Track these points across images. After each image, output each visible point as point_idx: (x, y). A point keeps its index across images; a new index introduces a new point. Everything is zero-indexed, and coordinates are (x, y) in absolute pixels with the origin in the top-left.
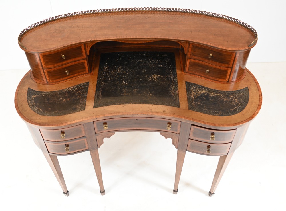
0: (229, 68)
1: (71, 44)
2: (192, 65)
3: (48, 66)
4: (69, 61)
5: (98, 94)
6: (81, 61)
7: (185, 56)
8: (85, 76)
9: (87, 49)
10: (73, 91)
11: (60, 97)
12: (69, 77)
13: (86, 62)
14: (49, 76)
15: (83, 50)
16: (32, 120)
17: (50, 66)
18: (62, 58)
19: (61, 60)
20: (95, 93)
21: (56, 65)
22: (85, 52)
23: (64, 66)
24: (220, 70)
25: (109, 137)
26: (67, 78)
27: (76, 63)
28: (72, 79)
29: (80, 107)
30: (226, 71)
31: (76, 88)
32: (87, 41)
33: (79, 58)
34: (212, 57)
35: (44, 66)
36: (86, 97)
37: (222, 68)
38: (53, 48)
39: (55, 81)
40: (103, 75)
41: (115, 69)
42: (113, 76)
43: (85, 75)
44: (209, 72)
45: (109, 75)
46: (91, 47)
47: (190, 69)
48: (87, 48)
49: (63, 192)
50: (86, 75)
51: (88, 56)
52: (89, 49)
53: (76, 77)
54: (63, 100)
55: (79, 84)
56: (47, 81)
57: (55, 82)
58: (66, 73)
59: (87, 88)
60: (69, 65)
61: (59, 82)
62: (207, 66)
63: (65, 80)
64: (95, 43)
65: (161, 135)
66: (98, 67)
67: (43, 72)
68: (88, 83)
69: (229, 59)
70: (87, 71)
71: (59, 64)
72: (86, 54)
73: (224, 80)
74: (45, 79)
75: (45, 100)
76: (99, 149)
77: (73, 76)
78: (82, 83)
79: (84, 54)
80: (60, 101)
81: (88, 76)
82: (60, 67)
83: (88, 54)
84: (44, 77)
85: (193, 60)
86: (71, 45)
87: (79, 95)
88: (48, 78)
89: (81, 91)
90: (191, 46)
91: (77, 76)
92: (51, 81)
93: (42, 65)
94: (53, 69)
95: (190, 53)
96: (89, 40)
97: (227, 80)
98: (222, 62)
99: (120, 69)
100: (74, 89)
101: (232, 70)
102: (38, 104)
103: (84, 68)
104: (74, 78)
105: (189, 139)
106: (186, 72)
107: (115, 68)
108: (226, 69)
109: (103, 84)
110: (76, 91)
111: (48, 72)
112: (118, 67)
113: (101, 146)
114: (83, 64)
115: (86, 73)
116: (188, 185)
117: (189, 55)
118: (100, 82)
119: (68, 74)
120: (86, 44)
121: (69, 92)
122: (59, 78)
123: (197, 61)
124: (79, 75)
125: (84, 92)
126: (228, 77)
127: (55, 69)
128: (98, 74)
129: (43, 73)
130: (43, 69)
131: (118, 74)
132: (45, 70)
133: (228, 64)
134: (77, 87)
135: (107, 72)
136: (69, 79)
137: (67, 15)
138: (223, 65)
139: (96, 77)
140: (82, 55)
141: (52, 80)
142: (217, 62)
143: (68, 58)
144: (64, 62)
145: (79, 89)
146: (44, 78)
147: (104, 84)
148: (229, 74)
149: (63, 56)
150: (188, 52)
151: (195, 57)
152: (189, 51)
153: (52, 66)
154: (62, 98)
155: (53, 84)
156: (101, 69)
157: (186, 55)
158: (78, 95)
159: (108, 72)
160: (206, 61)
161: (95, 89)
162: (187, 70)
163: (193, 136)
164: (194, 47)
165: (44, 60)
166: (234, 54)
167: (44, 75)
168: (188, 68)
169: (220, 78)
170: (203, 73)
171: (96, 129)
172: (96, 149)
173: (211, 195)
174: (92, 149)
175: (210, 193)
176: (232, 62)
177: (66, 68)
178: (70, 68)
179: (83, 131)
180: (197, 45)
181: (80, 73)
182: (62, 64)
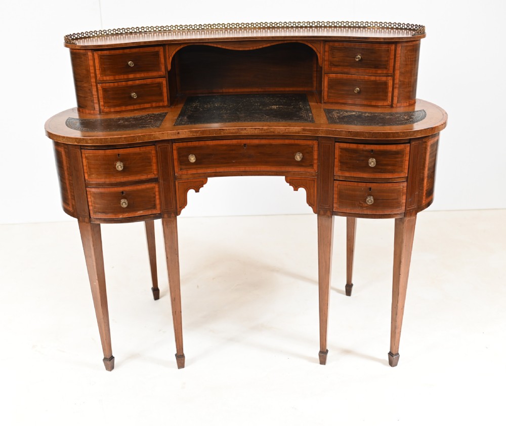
0: (390, 77)
2: (333, 84)
3: (105, 78)
4: (138, 76)
5: (181, 118)
6: (157, 80)
7: (319, 70)
9: (167, 57)
11: (120, 121)
13: (164, 82)
14: (104, 98)
15: (162, 60)
17: (108, 78)
18: (128, 66)
19: (128, 70)
20: (176, 118)
21: (117, 77)
22: (166, 62)
23: (130, 83)
24: (376, 83)
25: (197, 191)
27: (149, 81)
29: (152, 126)
30: (386, 84)
31: (146, 116)
33: (155, 74)
34: (361, 60)
35: (99, 76)
36: (162, 120)
37: (378, 78)
39: (112, 110)
40: (191, 108)
42: (206, 108)
43: (161, 108)
44: (359, 92)
45: (200, 108)
46: (174, 53)
47: (330, 94)
48: (167, 55)
49: (103, 357)
51: (168, 72)
52: (171, 59)
56: (100, 109)
58: (131, 98)
59: (165, 116)
60: (137, 82)
62: (355, 80)
63: (128, 111)
65: (287, 182)
66: (183, 104)
67: (96, 90)
68: (167, 112)
69: (387, 59)
70: (166, 103)
71: (122, 77)
72: (166, 67)
73: (386, 104)
74: (97, 106)
76: (178, 217)
78: (156, 113)
79: (163, 67)
81: (167, 109)
82: (124, 83)
83: (169, 68)
84: (96, 101)
85: (333, 76)
87: (151, 120)
88: (102, 103)
89: (155, 117)
90: (327, 47)
92: (106, 110)
93: (95, 70)
94: (111, 85)
95: (326, 63)
97: (389, 102)
98: (377, 67)
100: (142, 116)
101: (395, 82)
103: (161, 94)
105: (334, 180)
106: (325, 103)
107: (210, 103)
108: (384, 79)
109: (189, 113)
111: (105, 90)
112: (216, 103)
113: (183, 211)
114: (159, 85)
115: (164, 107)
116: (347, 352)
117: (326, 67)
118: (186, 112)
120: (167, 46)
121: (135, 118)
122: (119, 105)
123: (339, 76)
125: (158, 118)
126: (390, 95)
127: (116, 84)
128: (183, 107)
129: (96, 93)
130: (97, 83)
131: (215, 106)
132: (99, 86)
133: (386, 68)
134: (149, 115)
135: (197, 106)
137: (140, 30)
138: (379, 72)
139: (180, 109)
140: (159, 69)
141: (108, 107)
142: (369, 68)
143: (137, 68)
144: (131, 76)
145: (152, 116)
146: (96, 103)
147: (192, 113)
148: (390, 89)
149: (130, 62)
150: (324, 60)
151: (336, 69)
152: (326, 59)
153: (111, 78)
154: (123, 122)
156: (187, 104)
157: (321, 68)
158: (149, 120)
160: (353, 71)
161: (177, 115)
162: (326, 98)
163: (341, 170)
164: (332, 49)
165: (101, 64)
166: (393, 47)
167: (96, 96)
168: (326, 94)
169: (377, 99)
170: (351, 96)
171: (176, 164)
172: (173, 215)
173: (393, 358)
174: (166, 216)
175: (391, 354)
176: (392, 64)
177: (132, 88)
178: (139, 89)
179: (154, 165)
180: (336, 44)
181: (154, 104)
182: (128, 79)
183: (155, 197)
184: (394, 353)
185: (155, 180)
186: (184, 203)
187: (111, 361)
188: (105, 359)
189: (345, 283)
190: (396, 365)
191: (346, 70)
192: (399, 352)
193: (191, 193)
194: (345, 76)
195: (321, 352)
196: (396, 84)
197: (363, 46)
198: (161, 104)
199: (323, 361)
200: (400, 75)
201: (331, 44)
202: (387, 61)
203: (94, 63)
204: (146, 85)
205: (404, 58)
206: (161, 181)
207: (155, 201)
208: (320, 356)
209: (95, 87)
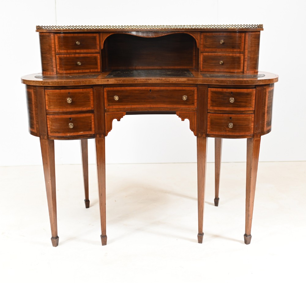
0: (242, 54)
2: (206, 59)
3: (61, 51)
4: (82, 51)
6: (95, 55)
9: (101, 40)
13: (98, 56)
14: (60, 64)
15: (98, 42)
17: (63, 51)
18: (76, 44)
19: (76, 47)
21: (69, 51)
22: (100, 43)
23: (77, 55)
24: (233, 58)
27: (89, 55)
30: (239, 58)
33: (93, 51)
34: (223, 44)
35: (57, 50)
37: (234, 55)
39: (65, 72)
43: (96, 73)
44: (223, 64)
46: (106, 38)
47: (204, 66)
49: (51, 236)
51: (102, 50)
52: (103, 42)
56: (57, 71)
58: (77, 65)
60: (82, 55)
62: (220, 56)
67: (55, 59)
69: (240, 42)
70: (99, 70)
71: (72, 51)
72: (100, 47)
73: (239, 71)
76: (106, 137)
79: (98, 47)
82: (73, 55)
83: (102, 47)
84: (54, 66)
85: (206, 54)
88: (58, 67)
90: (202, 36)
91: (88, 72)
92: (61, 72)
93: (55, 46)
94: (65, 56)
95: (202, 46)
97: (241, 70)
98: (233, 47)
101: (245, 57)
103: (96, 64)
106: (201, 71)
108: (238, 55)
111: (60, 59)
113: (109, 133)
114: (95, 58)
115: (98, 72)
117: (201, 48)
120: (101, 35)
122: (69, 69)
123: (210, 54)
124: (90, 72)
126: (242, 65)
127: (68, 56)
129: (55, 61)
130: (56, 54)
132: (57, 56)
133: (239, 48)
138: (235, 50)
140: (96, 48)
141: (62, 70)
142: (229, 48)
143: (82, 46)
144: (78, 51)
146: (55, 68)
148: (242, 62)
149: (77, 42)
151: (207, 50)
152: (201, 43)
153: (65, 51)
157: (199, 49)
160: (218, 50)
162: (201, 68)
163: (212, 106)
164: (206, 37)
165: (59, 42)
166: (243, 35)
167: (55, 63)
168: (201, 65)
169: (234, 68)
170: (217, 67)
171: (106, 101)
172: (102, 136)
173: (247, 238)
174: (98, 136)
175: (246, 235)
176: (243, 46)
177: (78, 59)
178: (83, 59)
179: (92, 101)
180: (208, 34)
181: (92, 70)
182: (76, 52)
183: (91, 123)
184: (248, 234)
185: (91, 112)
186: (110, 128)
187: (57, 239)
188: (52, 238)
189: (214, 198)
190: (249, 243)
191: (214, 50)
192: (251, 234)
193: (115, 121)
194: (213, 54)
195: (199, 234)
196: (246, 58)
197: (225, 34)
198: (96, 70)
199: (200, 241)
200: (248, 53)
201: (205, 34)
202: (240, 43)
203: (54, 41)
204: (87, 57)
205: (250, 42)
206: (95, 112)
207: (91, 125)
208: (198, 237)
209: (55, 57)
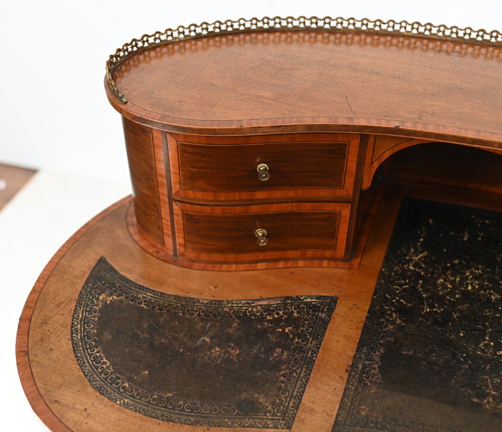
1: (309, 122)
3: (191, 194)
4: (278, 194)
5: (364, 367)
6: (329, 207)
8: (326, 268)
9: (368, 160)
10: (262, 319)
11: (204, 332)
12: (261, 256)
13: (346, 212)
14: (187, 232)
15: (352, 165)
16: (54, 407)
17: (199, 195)
18: (255, 173)
19: (251, 181)
20: (352, 354)
21: (222, 197)
22: (361, 171)
23: (255, 209)
26: (253, 256)
27: (307, 207)
28: (271, 265)
29: (273, 403)
31: (277, 308)
32: (384, 124)
33: (324, 193)
35: (175, 187)
36: (310, 364)
38: (230, 122)
39: (204, 256)
40: (401, 285)
41: (456, 271)
42: (441, 300)
43: (325, 263)
45: (426, 291)
46: (387, 155)
48: (369, 155)
50: (333, 264)
51: (363, 193)
52: (376, 166)
53: (289, 264)
54: (211, 348)
55: (294, 295)
56: (175, 250)
57: (207, 262)
58: (255, 238)
59: (325, 323)
60: (274, 208)
61: (218, 267)
63: (242, 263)
64: (415, 143)
66: (386, 246)
67: (168, 211)
68: (334, 300)
70: (341, 251)
71: (236, 196)
72: (358, 180)
74: (169, 241)
75: (139, 327)
77: (277, 254)
78: (308, 293)
79: (349, 181)
80: (196, 349)
81: (340, 271)
82: (239, 210)
83: (367, 183)
86: (310, 127)
87: (285, 347)
88: (180, 240)
89: (297, 328)
91: (295, 259)
92: (191, 254)
94: (208, 210)
96: (393, 125)
99: (476, 278)
100: (267, 309)
102: (107, 336)
103: (332, 235)
104: (281, 264)
107: (453, 265)
109: (393, 323)
110: (277, 322)
111: (188, 218)
112: (469, 268)
114: (332, 219)
115: (333, 259)
118: (383, 314)
119: (263, 243)
120: (371, 140)
121: (246, 319)
122: (222, 251)
124: (304, 257)
125: (305, 339)
127: (218, 211)
128: (381, 274)
129: (168, 218)
130: (171, 200)
131: (466, 295)
132: (175, 207)
134: (285, 306)
135: (418, 276)
136: (259, 264)
137: (321, 24)
139: (372, 284)
140: (340, 184)
141: (194, 249)
143: (278, 178)
144: (261, 195)
145: (290, 321)
146: (168, 235)
147: (400, 328)
149: (262, 166)
153: (210, 196)
154: (212, 338)
155: (196, 265)
156: (394, 256)
158: (278, 345)
159: (421, 277)
161: (356, 335)
165: (184, 163)
167: (169, 223)
177: (263, 220)
178: (278, 222)
181: (309, 253)
182: (251, 200)
209: (167, 206)
